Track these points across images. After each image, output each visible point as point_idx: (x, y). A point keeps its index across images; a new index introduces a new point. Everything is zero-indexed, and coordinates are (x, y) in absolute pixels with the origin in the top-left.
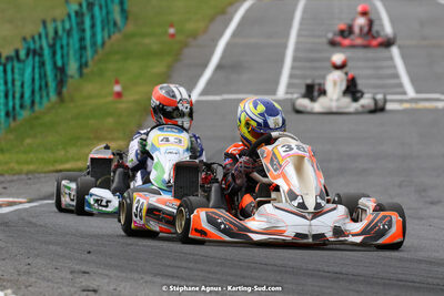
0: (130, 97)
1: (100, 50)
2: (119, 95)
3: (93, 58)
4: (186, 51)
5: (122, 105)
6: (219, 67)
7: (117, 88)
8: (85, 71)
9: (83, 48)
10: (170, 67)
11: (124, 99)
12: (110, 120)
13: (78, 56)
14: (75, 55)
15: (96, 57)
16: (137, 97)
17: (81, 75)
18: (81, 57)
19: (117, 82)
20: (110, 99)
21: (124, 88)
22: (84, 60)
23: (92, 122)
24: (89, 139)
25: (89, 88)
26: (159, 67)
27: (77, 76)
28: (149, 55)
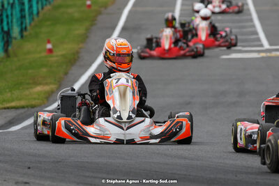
0: (59, 52)
1: (35, 18)
2: (50, 51)
3: (30, 24)
4: (100, 18)
5: (53, 59)
6: (124, 29)
7: (49, 46)
8: (25, 34)
9: (23, 17)
10: (88, 30)
11: (55, 54)
12: (44, 70)
13: (19, 23)
14: (17, 22)
15: (33, 24)
16: (64, 52)
17: (22, 37)
18: (22, 23)
19: (49, 42)
20: (44, 54)
21: (54, 46)
22: (24, 26)
23: (30, 71)
24: (28, 84)
25: (28, 46)
26: (79, 30)
27: (19, 37)
28: (72, 21)
